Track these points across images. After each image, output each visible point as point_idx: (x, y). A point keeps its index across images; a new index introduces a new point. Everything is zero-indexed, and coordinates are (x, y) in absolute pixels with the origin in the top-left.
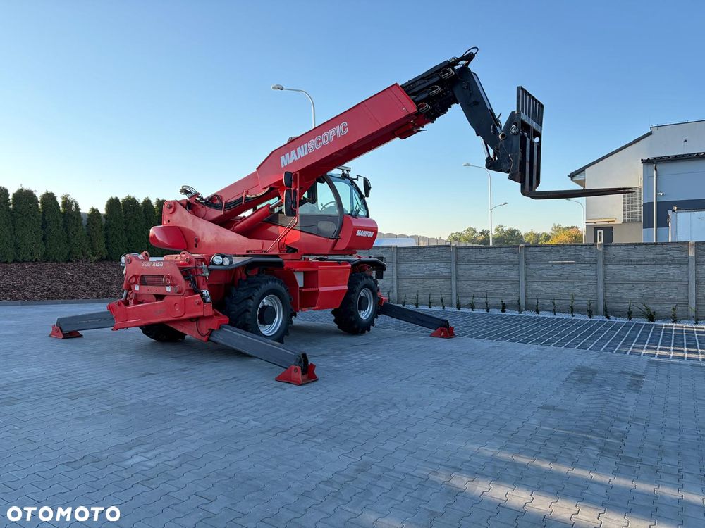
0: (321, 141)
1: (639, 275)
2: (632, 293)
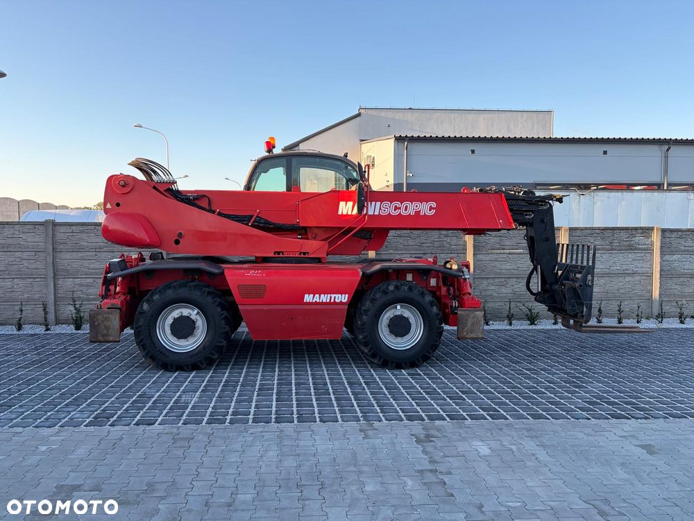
0: (400, 208)
1: (511, 267)
2: (504, 290)
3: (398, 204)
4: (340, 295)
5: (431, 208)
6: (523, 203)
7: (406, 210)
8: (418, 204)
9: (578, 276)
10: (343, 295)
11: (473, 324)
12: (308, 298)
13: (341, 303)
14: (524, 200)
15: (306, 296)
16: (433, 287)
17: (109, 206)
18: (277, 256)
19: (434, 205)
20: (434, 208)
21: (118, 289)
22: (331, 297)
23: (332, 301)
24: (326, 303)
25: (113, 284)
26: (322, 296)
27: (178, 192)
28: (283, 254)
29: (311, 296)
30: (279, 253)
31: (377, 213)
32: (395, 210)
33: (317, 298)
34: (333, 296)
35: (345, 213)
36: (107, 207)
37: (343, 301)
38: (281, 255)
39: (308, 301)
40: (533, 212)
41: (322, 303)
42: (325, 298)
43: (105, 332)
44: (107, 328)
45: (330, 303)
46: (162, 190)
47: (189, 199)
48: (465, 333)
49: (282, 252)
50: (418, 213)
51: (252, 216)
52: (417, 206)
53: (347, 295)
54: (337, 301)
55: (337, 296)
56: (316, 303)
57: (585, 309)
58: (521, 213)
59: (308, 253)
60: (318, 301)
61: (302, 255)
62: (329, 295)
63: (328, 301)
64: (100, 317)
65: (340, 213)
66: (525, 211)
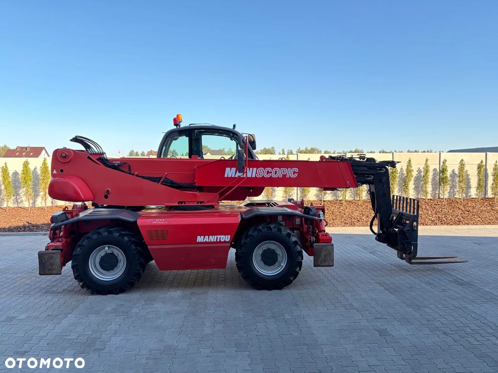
3: (269, 169)
4: (224, 236)
5: (294, 173)
6: (366, 169)
7: (276, 174)
8: (285, 169)
9: (408, 222)
10: (227, 236)
11: (325, 256)
12: (200, 239)
13: (225, 242)
14: (366, 166)
15: (199, 237)
16: (298, 225)
17: (55, 172)
18: (180, 205)
19: (296, 170)
20: (296, 173)
21: (61, 234)
22: (217, 238)
23: (218, 240)
24: (214, 243)
25: (58, 230)
26: (211, 237)
27: (107, 160)
28: (185, 203)
29: (202, 237)
30: (182, 203)
31: (254, 176)
32: (267, 174)
33: (206, 239)
34: (219, 237)
35: (230, 176)
36: (54, 173)
37: (226, 240)
38: (183, 204)
39: (200, 241)
40: (372, 175)
41: (211, 243)
42: (212, 239)
43: (50, 267)
44: (51, 264)
45: (217, 242)
46: (94, 159)
47: (115, 166)
48: (320, 262)
49: (184, 202)
50: (284, 176)
51: (162, 178)
52: (284, 171)
53: (229, 236)
54: (222, 240)
55: (222, 236)
56: (206, 243)
57: (412, 248)
58: (363, 175)
59: (204, 202)
60: (208, 241)
61: (199, 204)
62: (216, 236)
63: (215, 241)
64: (46, 256)
65: (226, 176)
66: (366, 174)
